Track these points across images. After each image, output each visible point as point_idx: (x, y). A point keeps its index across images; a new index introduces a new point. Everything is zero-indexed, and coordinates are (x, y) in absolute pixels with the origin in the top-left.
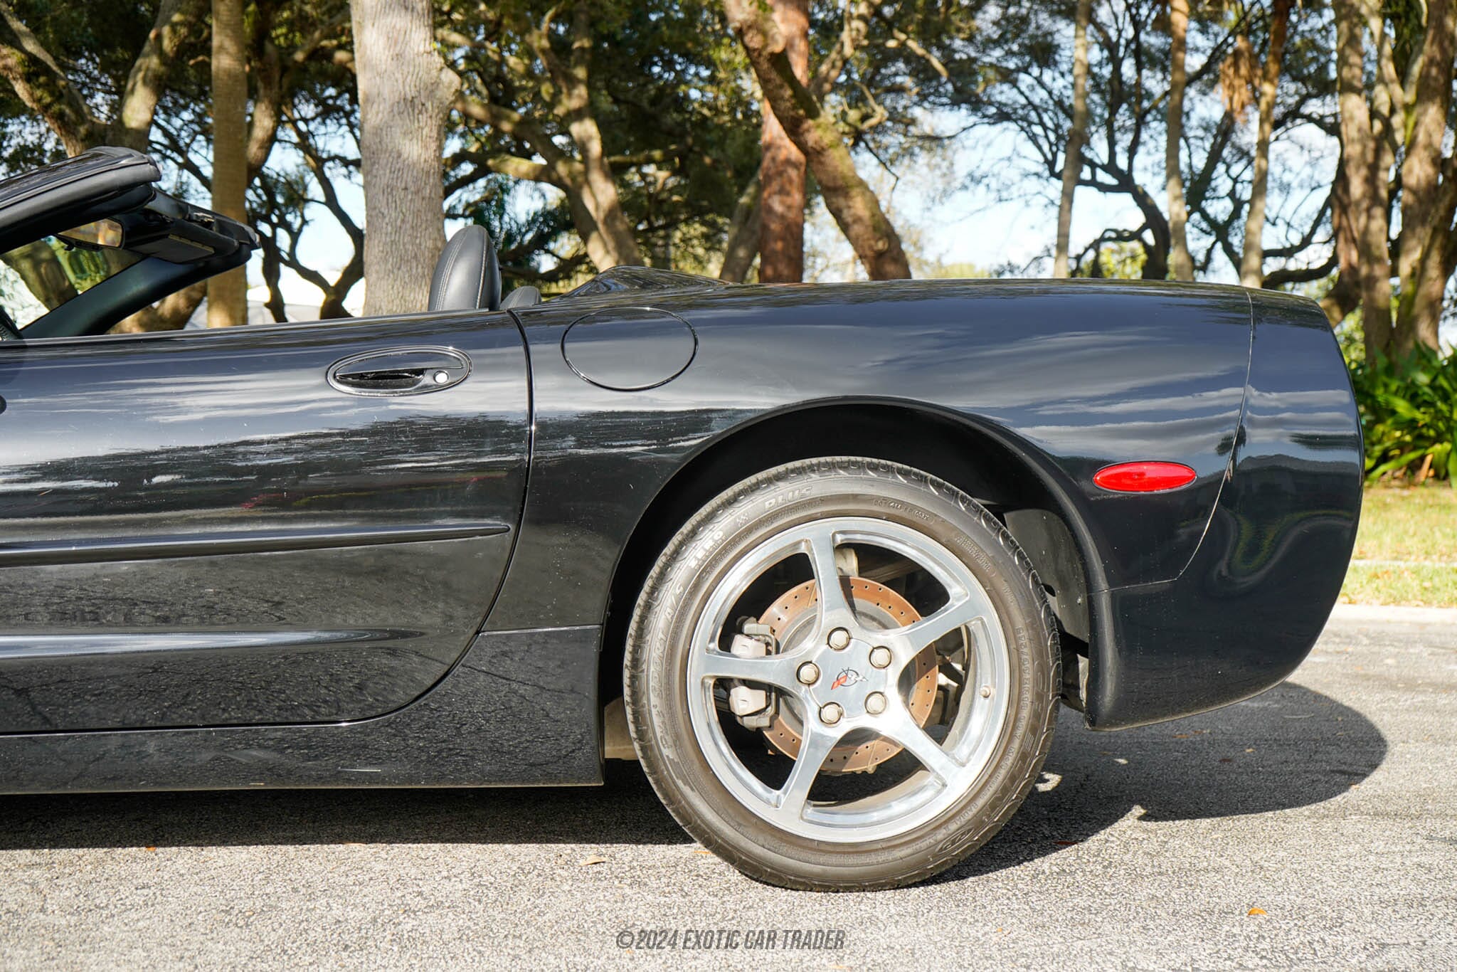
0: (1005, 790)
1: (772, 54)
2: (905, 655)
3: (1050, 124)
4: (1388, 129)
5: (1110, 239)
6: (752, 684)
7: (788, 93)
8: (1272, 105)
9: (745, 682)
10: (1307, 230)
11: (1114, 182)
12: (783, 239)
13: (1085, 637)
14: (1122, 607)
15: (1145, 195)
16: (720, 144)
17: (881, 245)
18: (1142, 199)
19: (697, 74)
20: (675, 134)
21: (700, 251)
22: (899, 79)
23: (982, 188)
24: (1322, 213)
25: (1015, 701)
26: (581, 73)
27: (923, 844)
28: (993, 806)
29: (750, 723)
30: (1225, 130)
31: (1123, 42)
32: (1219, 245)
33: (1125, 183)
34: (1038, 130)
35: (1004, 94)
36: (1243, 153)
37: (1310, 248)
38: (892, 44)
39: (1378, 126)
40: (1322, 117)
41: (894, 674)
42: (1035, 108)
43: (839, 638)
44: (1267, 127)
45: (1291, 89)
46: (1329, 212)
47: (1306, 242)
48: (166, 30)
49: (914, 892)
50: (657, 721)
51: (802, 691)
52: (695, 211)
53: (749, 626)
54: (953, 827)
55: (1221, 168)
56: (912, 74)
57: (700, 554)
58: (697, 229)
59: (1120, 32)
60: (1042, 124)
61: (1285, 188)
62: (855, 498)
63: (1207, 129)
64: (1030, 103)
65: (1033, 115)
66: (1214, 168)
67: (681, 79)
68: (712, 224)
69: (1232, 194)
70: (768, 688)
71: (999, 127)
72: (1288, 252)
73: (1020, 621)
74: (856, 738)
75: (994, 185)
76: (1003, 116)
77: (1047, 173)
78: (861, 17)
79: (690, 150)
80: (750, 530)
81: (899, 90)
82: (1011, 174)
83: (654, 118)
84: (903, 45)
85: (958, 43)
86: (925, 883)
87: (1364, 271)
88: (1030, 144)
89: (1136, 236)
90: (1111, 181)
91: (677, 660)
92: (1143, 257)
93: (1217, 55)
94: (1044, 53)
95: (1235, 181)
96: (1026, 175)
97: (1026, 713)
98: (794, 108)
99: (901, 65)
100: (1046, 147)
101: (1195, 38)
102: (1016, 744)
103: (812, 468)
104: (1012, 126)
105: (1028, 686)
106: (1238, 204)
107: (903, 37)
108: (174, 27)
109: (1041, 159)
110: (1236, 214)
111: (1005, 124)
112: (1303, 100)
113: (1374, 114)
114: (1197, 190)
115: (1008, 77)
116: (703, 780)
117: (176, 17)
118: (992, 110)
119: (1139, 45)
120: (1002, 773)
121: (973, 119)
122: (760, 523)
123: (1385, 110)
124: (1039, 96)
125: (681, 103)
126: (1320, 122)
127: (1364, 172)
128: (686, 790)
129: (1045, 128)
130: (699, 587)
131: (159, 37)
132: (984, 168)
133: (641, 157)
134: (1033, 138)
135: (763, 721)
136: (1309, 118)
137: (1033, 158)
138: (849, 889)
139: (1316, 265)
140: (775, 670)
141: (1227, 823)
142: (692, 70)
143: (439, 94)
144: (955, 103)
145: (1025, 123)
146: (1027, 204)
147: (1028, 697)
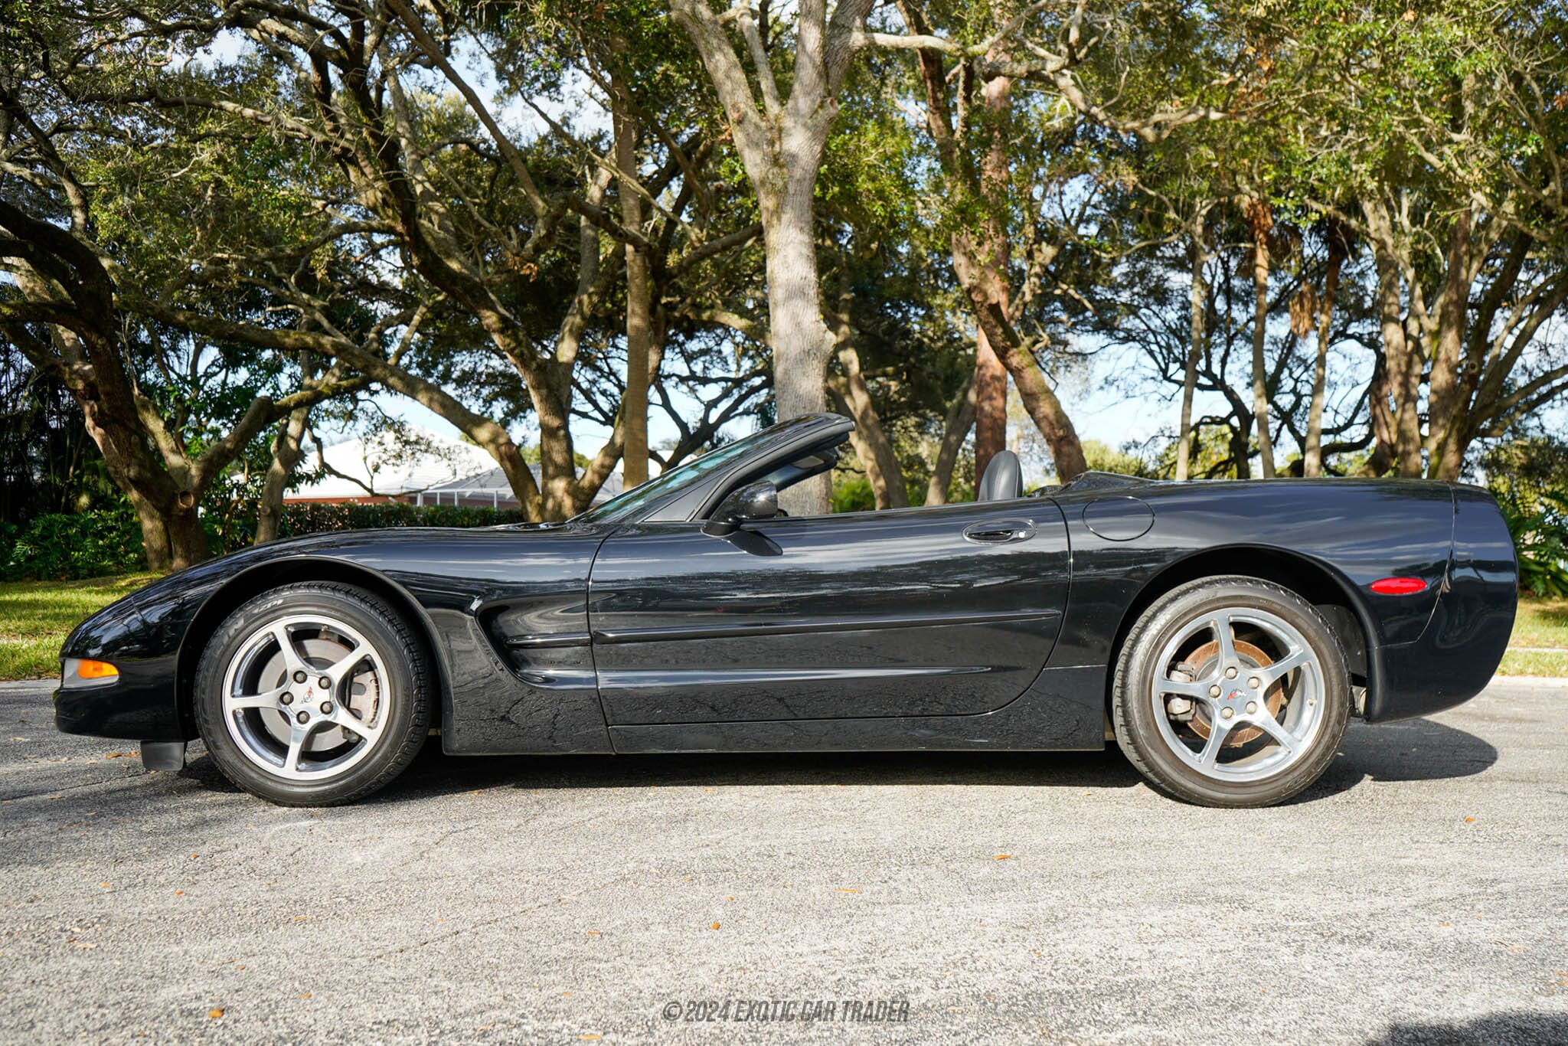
0: (1324, 755)
1: (990, 305)
2: (1267, 683)
3: (1163, 343)
4: (1418, 347)
5: (1206, 423)
6: (1184, 697)
7: (1000, 331)
8: (1326, 330)
9: (1179, 696)
10: (1350, 415)
11: (1210, 383)
12: (991, 429)
13: (1364, 673)
14: (1386, 655)
15: (1232, 391)
16: (933, 360)
17: (1061, 433)
18: (1230, 394)
19: (916, 314)
20: (903, 354)
21: (915, 435)
22: (1056, 314)
23: (1114, 388)
24: (1361, 401)
25: (1328, 707)
26: (845, 317)
27: (1280, 783)
28: (1318, 763)
29: (1181, 718)
30: (1290, 344)
31: (1216, 284)
32: (1285, 427)
33: (1219, 384)
34: (1154, 347)
35: (1130, 323)
36: (1302, 361)
37: (1353, 428)
38: (1058, 292)
39: (1410, 344)
40: (1361, 335)
41: (1261, 691)
42: (1154, 333)
43: (1231, 672)
44: (1323, 346)
45: (1338, 316)
46: (1367, 400)
47: (1349, 424)
48: (585, 298)
49: (1275, 809)
50: (1136, 715)
51: (1211, 700)
52: (912, 407)
53: (1180, 666)
54: (1296, 774)
55: (1286, 372)
56: (1065, 310)
57: (1159, 627)
58: (912, 421)
59: (1213, 277)
60: (1157, 343)
61: (1334, 385)
62: (1241, 597)
63: (1275, 343)
64: (1149, 328)
65: (1151, 337)
66: (1282, 372)
67: (906, 318)
68: (923, 416)
69: (1294, 391)
70: (1191, 699)
71: (1127, 346)
72: (1337, 431)
73: (1331, 664)
74: (1241, 725)
75: (1122, 386)
76: (1129, 337)
77: (1160, 378)
78: (1037, 275)
79: (914, 366)
80: (1185, 614)
81: (1056, 321)
82: (1135, 378)
83: (890, 345)
84: (1065, 292)
85: (1098, 289)
86: (1279, 805)
87: (1400, 448)
88: (1148, 356)
89: (1225, 421)
90: (1208, 382)
91: (1146, 682)
92: (1230, 436)
93: (1285, 293)
94: (1160, 295)
95: (1297, 380)
96: (1145, 379)
97: (1334, 714)
98: (1004, 340)
99: (1058, 304)
100: (1160, 358)
101: (1271, 282)
102: (1329, 731)
103: (1216, 581)
104: (1137, 345)
105: (1336, 699)
106: (1299, 397)
107: (1065, 287)
108: (590, 295)
109: (1156, 367)
110: (1297, 405)
111: (1131, 344)
112: (1347, 324)
113: (1407, 337)
114: (1271, 388)
115: (1132, 310)
116: (1161, 747)
117: (591, 290)
118: (1122, 335)
119: (1229, 287)
120: (1322, 746)
121: (1109, 340)
122: (1191, 611)
123: (1415, 333)
124: (1155, 323)
125: (907, 333)
126: (1359, 338)
127: (1399, 378)
128: (1152, 752)
129: (1160, 347)
130: (1158, 645)
131: (580, 302)
132: (1116, 375)
133: (879, 371)
134: (1151, 353)
135: (1189, 717)
136: (1352, 336)
137: (1150, 366)
138: (1238, 807)
139: (1357, 440)
140: (1196, 689)
141: (1426, 783)
142: (913, 311)
143: (824, 347)
144: (1096, 329)
145: (1144, 342)
146: (1146, 399)
147: (1336, 705)
